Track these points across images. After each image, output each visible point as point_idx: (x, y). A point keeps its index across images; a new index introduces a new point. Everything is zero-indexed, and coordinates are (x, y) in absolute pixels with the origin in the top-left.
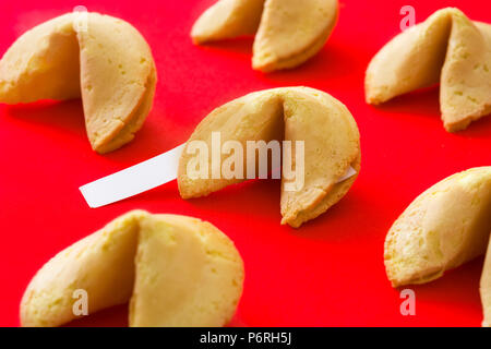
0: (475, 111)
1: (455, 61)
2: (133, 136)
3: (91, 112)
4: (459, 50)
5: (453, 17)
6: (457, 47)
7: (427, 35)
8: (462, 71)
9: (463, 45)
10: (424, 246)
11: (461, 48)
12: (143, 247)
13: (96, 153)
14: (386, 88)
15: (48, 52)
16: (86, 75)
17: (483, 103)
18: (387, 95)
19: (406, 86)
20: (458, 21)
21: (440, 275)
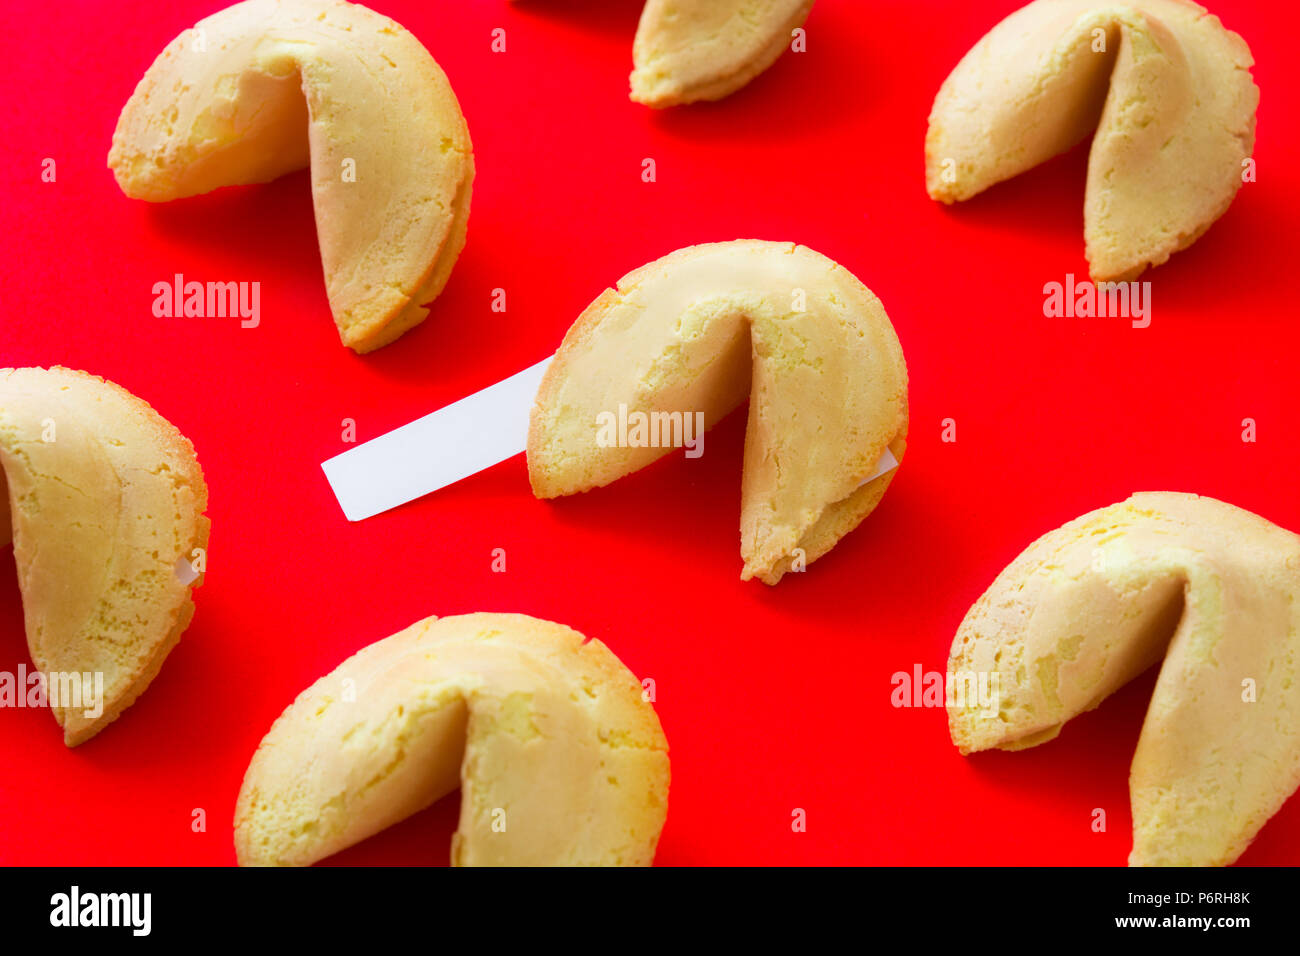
0: (1158, 248)
1: (1122, 133)
2: (426, 312)
3: (338, 263)
4: (1129, 110)
5: (1124, 29)
6: (1129, 103)
7: (1065, 63)
8: (1134, 155)
9: (1143, 99)
10: (1026, 684)
11: (1136, 105)
12: (477, 750)
13: (351, 350)
14: (971, 169)
15: (236, 110)
16: (324, 180)
17: (1176, 232)
18: (973, 186)
19: (1014, 164)
20: (1134, 42)
21: (1055, 734)
